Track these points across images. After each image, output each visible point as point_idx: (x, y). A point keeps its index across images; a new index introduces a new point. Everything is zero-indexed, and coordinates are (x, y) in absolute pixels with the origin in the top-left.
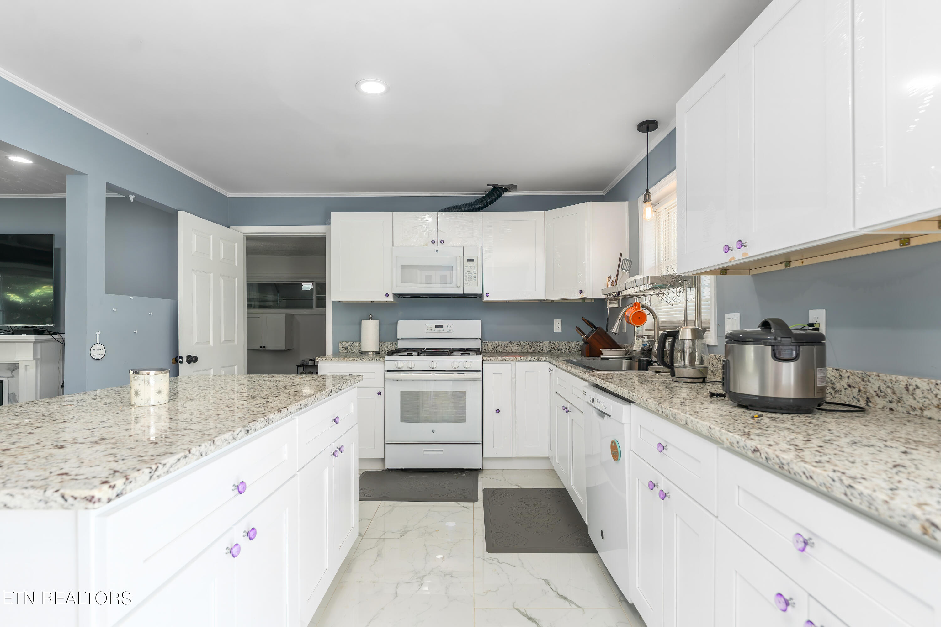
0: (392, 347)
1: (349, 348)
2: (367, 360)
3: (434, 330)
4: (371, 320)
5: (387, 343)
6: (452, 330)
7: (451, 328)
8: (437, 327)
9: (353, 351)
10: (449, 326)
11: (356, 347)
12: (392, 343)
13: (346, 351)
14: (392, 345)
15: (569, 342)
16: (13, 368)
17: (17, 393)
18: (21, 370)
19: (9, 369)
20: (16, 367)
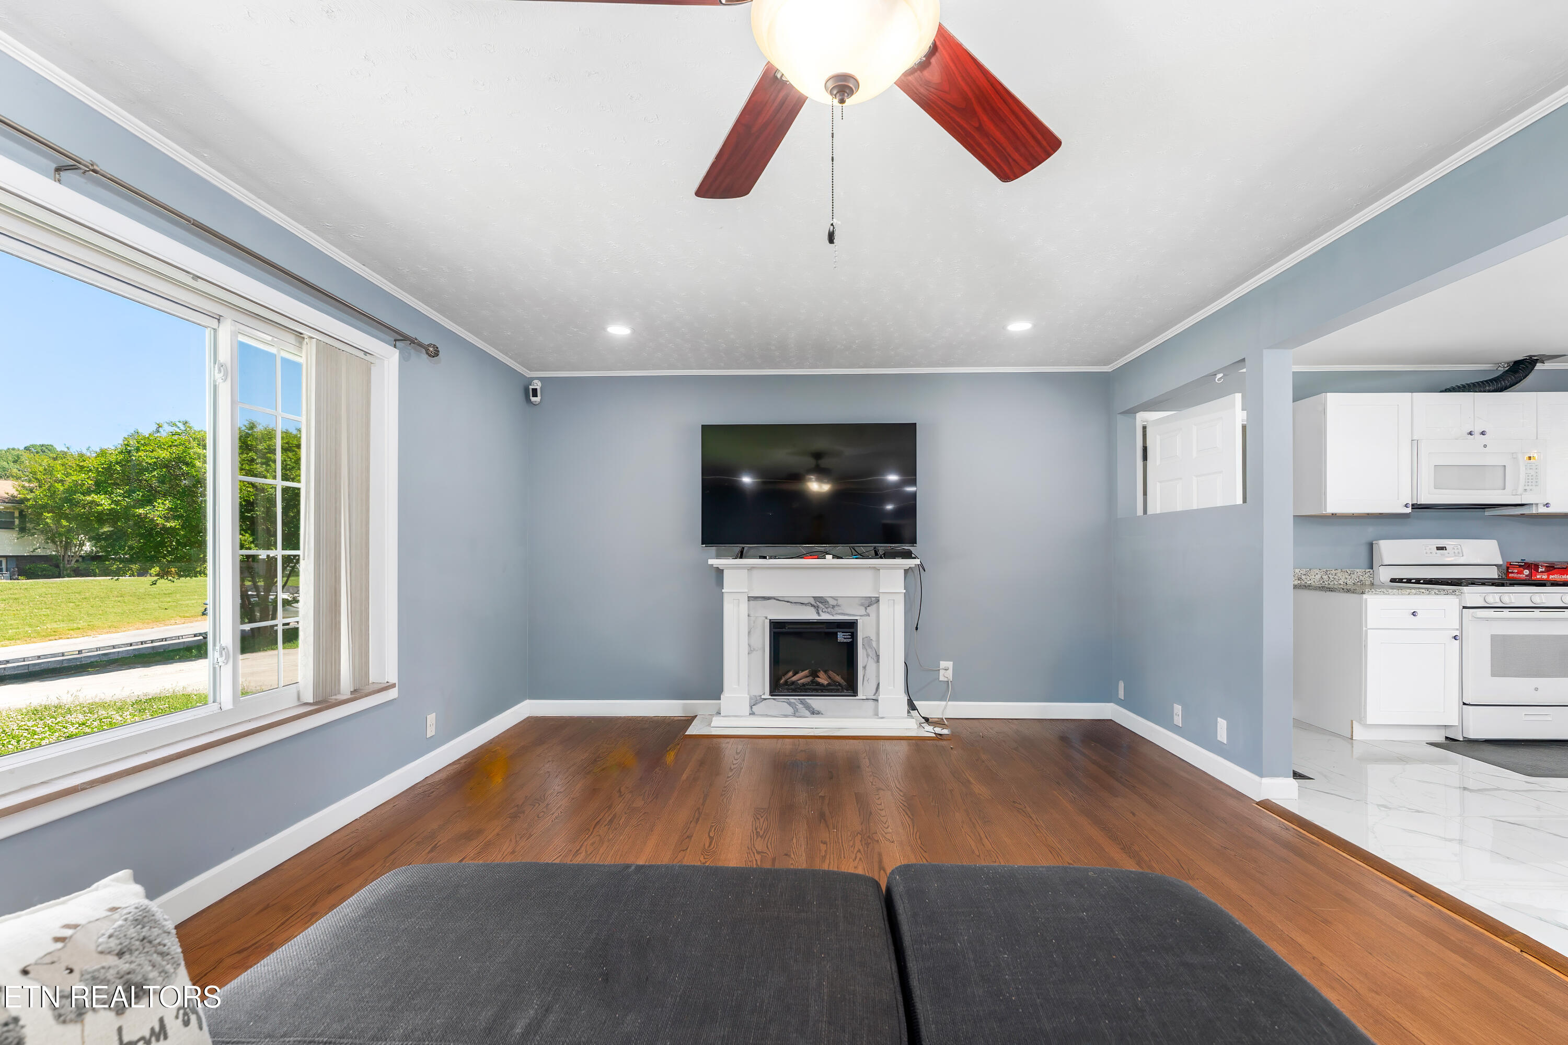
1: (1303, 577)
2: (1437, 593)
3: (1436, 553)
5: (1358, 570)
6: (1461, 553)
7: (1460, 551)
8: (1438, 548)
10: (1456, 548)
16: (867, 603)
17: (874, 637)
18: (883, 605)
19: (862, 605)
20: (872, 602)
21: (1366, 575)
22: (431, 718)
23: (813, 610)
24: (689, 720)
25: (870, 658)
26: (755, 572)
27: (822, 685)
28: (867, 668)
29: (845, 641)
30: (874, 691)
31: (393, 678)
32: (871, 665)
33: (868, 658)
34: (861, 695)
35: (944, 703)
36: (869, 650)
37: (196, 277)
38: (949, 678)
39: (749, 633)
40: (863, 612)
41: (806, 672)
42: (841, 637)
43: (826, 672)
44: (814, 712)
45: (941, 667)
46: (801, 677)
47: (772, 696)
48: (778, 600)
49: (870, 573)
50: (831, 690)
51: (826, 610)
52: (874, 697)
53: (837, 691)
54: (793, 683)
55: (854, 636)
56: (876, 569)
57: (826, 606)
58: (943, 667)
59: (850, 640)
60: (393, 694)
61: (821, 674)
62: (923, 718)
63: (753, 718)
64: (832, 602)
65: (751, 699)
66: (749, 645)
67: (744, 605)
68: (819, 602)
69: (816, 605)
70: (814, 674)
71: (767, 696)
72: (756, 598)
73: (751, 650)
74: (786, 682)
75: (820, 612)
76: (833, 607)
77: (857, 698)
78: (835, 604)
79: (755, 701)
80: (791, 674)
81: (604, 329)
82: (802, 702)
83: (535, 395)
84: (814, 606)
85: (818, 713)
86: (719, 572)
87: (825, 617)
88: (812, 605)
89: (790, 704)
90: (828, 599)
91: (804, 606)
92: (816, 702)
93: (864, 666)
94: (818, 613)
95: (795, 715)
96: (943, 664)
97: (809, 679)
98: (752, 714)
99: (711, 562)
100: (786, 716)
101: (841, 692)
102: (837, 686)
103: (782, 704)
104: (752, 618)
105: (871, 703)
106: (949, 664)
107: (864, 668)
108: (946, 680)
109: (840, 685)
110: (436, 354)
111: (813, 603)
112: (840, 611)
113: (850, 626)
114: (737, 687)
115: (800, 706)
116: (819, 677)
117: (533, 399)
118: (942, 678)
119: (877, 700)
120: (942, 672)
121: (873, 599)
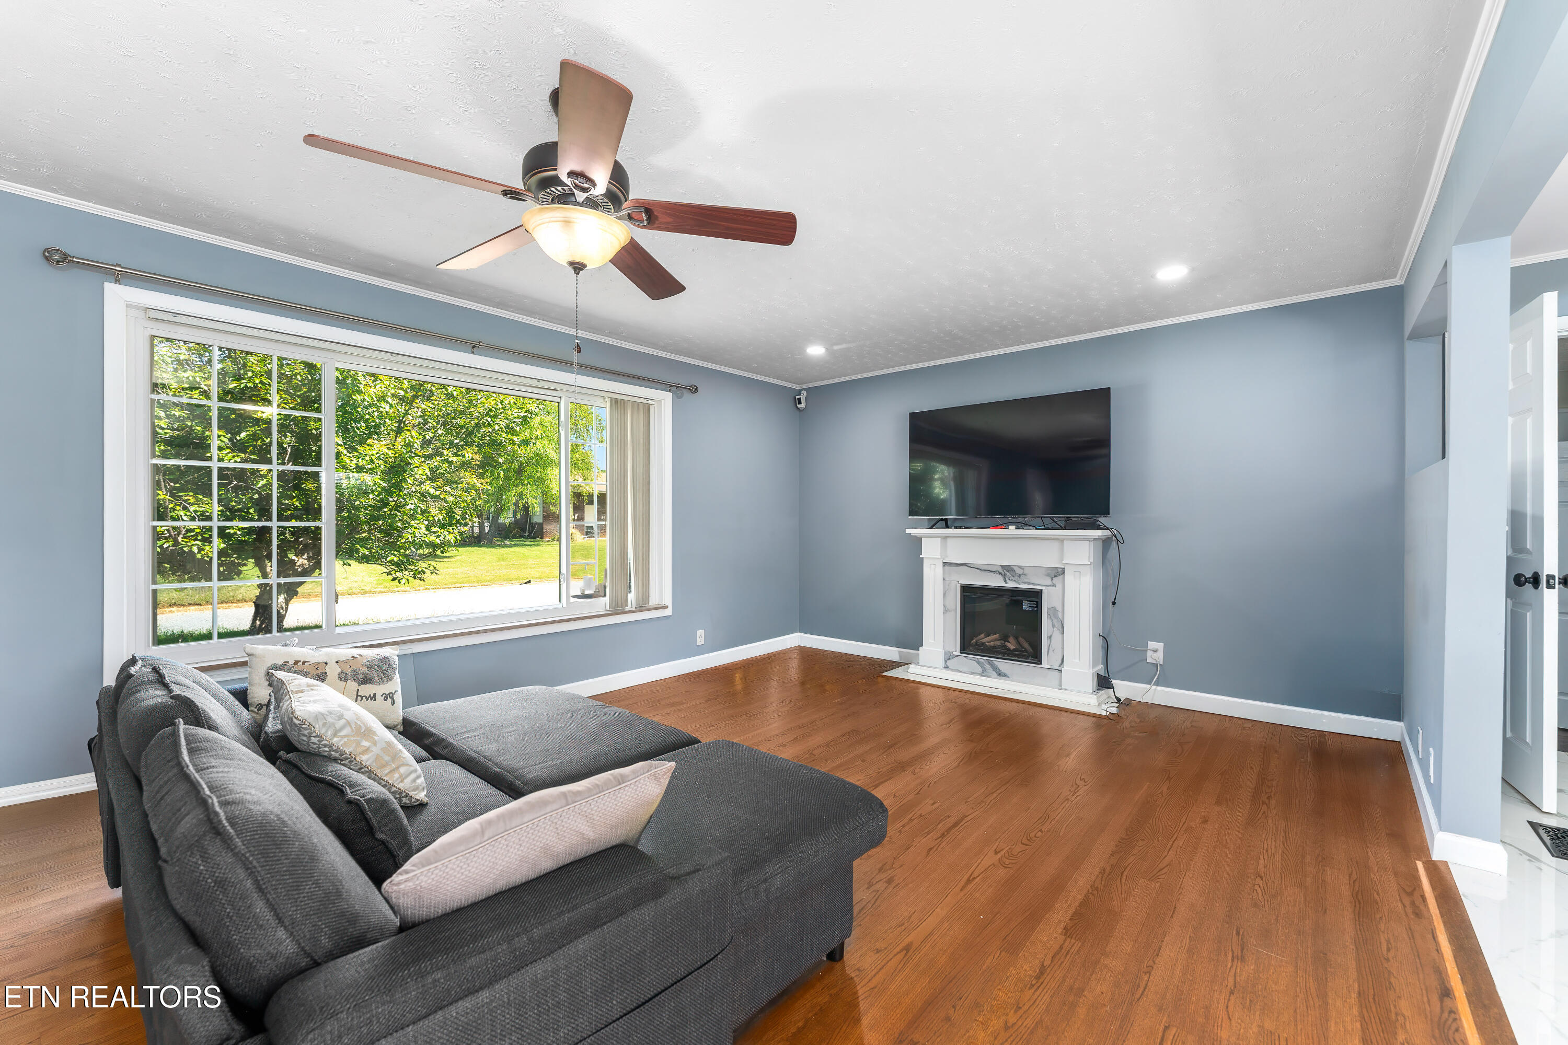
16: (1053, 574)
17: (1059, 608)
18: (1068, 577)
19: (1048, 575)
20: (1058, 573)
22: (701, 633)
23: (1000, 578)
24: (894, 665)
25: (1055, 628)
26: (949, 541)
27: (1009, 649)
28: (1053, 638)
29: (1031, 609)
30: (1060, 662)
31: (668, 600)
32: (1057, 635)
33: (1053, 627)
34: (1045, 664)
35: (1148, 686)
36: (1055, 621)
37: (539, 380)
38: (1158, 661)
39: (944, 594)
40: (1049, 582)
41: (996, 636)
42: (1026, 606)
43: (1016, 638)
44: (1001, 674)
45: (1149, 648)
46: (990, 640)
47: (961, 653)
48: (969, 567)
49: (1056, 544)
50: (1017, 655)
51: (1013, 578)
52: (1059, 668)
53: (1023, 656)
54: (983, 644)
55: (1039, 605)
56: (1061, 540)
57: (1013, 574)
58: (1151, 648)
59: (1036, 609)
60: (668, 612)
61: (1011, 639)
62: (1116, 697)
63: (945, 671)
64: (1018, 571)
65: (945, 653)
66: (944, 606)
67: (939, 569)
68: (1007, 571)
69: (1003, 573)
70: (1005, 638)
71: (958, 653)
72: (950, 564)
73: (946, 611)
74: (977, 642)
75: (1008, 580)
76: (1020, 576)
77: (1040, 666)
78: (1021, 573)
79: (949, 657)
80: (983, 635)
81: (805, 351)
82: (990, 663)
83: (800, 403)
84: (1002, 574)
85: (1005, 675)
86: (918, 541)
87: (1012, 584)
88: (1000, 573)
89: (979, 663)
90: (1015, 568)
91: (992, 574)
92: (1004, 665)
93: (1049, 635)
94: (1005, 581)
95: (983, 673)
96: (1151, 645)
97: (999, 643)
98: (946, 667)
99: (908, 531)
100: (972, 673)
101: (1026, 659)
102: (1023, 652)
103: (970, 662)
104: (947, 582)
105: (1057, 673)
106: (1160, 646)
107: (1050, 637)
108: (1154, 662)
109: (1026, 651)
110: (696, 390)
111: (1001, 571)
112: (1026, 581)
113: (1036, 596)
114: (933, 641)
115: (988, 666)
116: (1009, 642)
117: (799, 406)
118: (1149, 660)
119: (1061, 671)
120: (1150, 653)
121: (1059, 570)
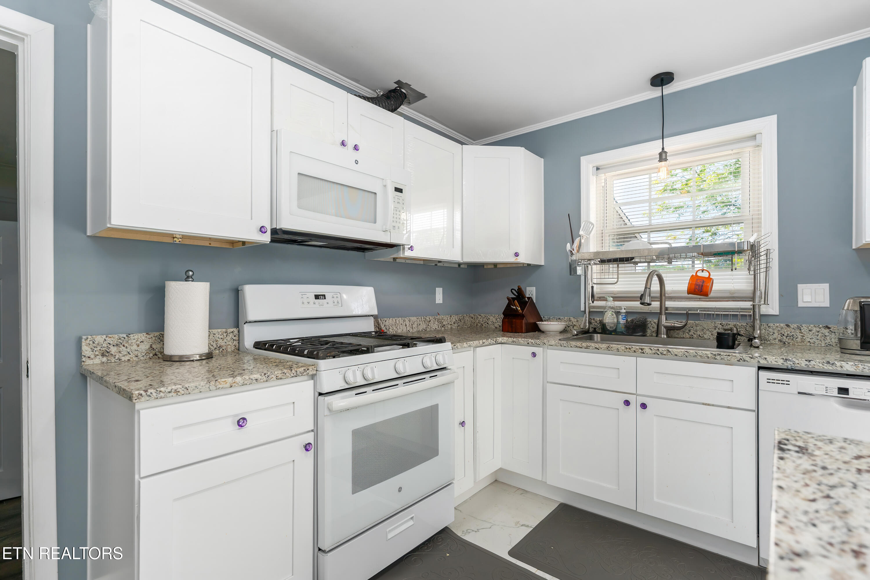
0: (225, 340)
1: (113, 350)
3: (313, 303)
4: (190, 282)
7: (339, 299)
8: (317, 297)
9: (127, 358)
10: (335, 296)
11: (135, 347)
12: (226, 332)
13: (104, 359)
14: (225, 334)
15: (451, 316)
21: (229, 338)
